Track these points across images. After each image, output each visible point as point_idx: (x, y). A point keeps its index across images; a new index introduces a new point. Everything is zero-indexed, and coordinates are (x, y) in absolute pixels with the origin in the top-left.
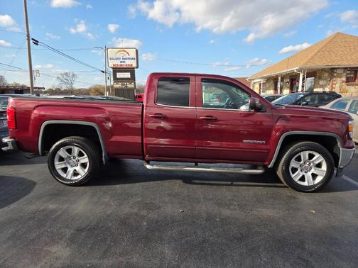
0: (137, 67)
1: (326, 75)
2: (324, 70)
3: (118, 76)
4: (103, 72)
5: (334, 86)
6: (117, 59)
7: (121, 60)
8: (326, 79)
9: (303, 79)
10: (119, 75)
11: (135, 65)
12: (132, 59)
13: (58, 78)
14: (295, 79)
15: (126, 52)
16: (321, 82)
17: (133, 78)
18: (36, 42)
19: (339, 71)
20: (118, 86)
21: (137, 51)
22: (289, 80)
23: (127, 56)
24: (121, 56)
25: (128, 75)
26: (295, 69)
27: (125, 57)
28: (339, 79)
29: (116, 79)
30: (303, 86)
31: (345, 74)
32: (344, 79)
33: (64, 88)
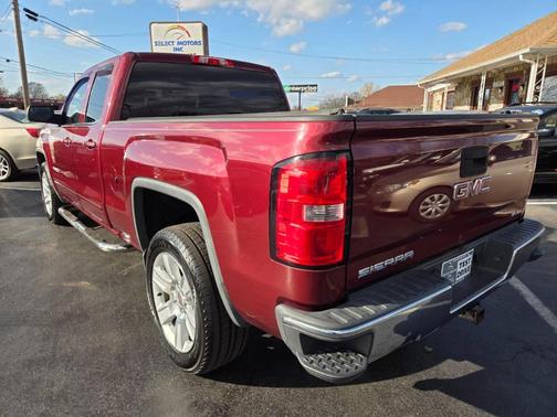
6: (168, 43)
7: (175, 45)
9: (539, 77)
12: (196, 43)
14: (518, 81)
15: (183, 29)
18: (32, 16)
21: (205, 29)
22: (502, 84)
23: (187, 39)
24: (174, 39)
27: (181, 40)
30: (536, 93)
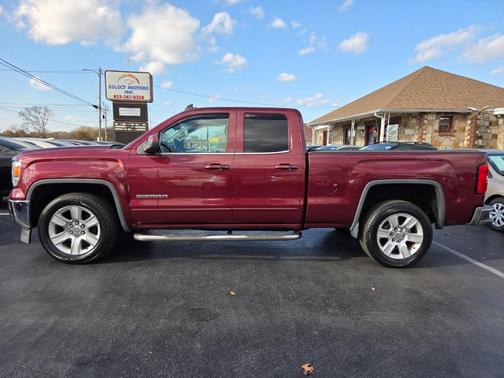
0: (151, 101)
1: (414, 121)
2: (410, 115)
3: (121, 113)
4: (96, 107)
5: (424, 137)
6: (120, 87)
7: (127, 89)
8: (413, 127)
9: (386, 127)
10: (124, 112)
11: (147, 97)
12: (144, 88)
13: (22, 114)
14: (372, 126)
15: (134, 77)
16: (408, 131)
17: (143, 118)
19: (430, 117)
20: (122, 127)
21: (151, 77)
22: (363, 128)
23: (136, 84)
24: (126, 84)
25: (136, 112)
26: (375, 112)
27: (132, 85)
28: (430, 128)
29: (117, 118)
30: (385, 136)
31: (438, 121)
32: (436, 127)
33: (31, 130)
